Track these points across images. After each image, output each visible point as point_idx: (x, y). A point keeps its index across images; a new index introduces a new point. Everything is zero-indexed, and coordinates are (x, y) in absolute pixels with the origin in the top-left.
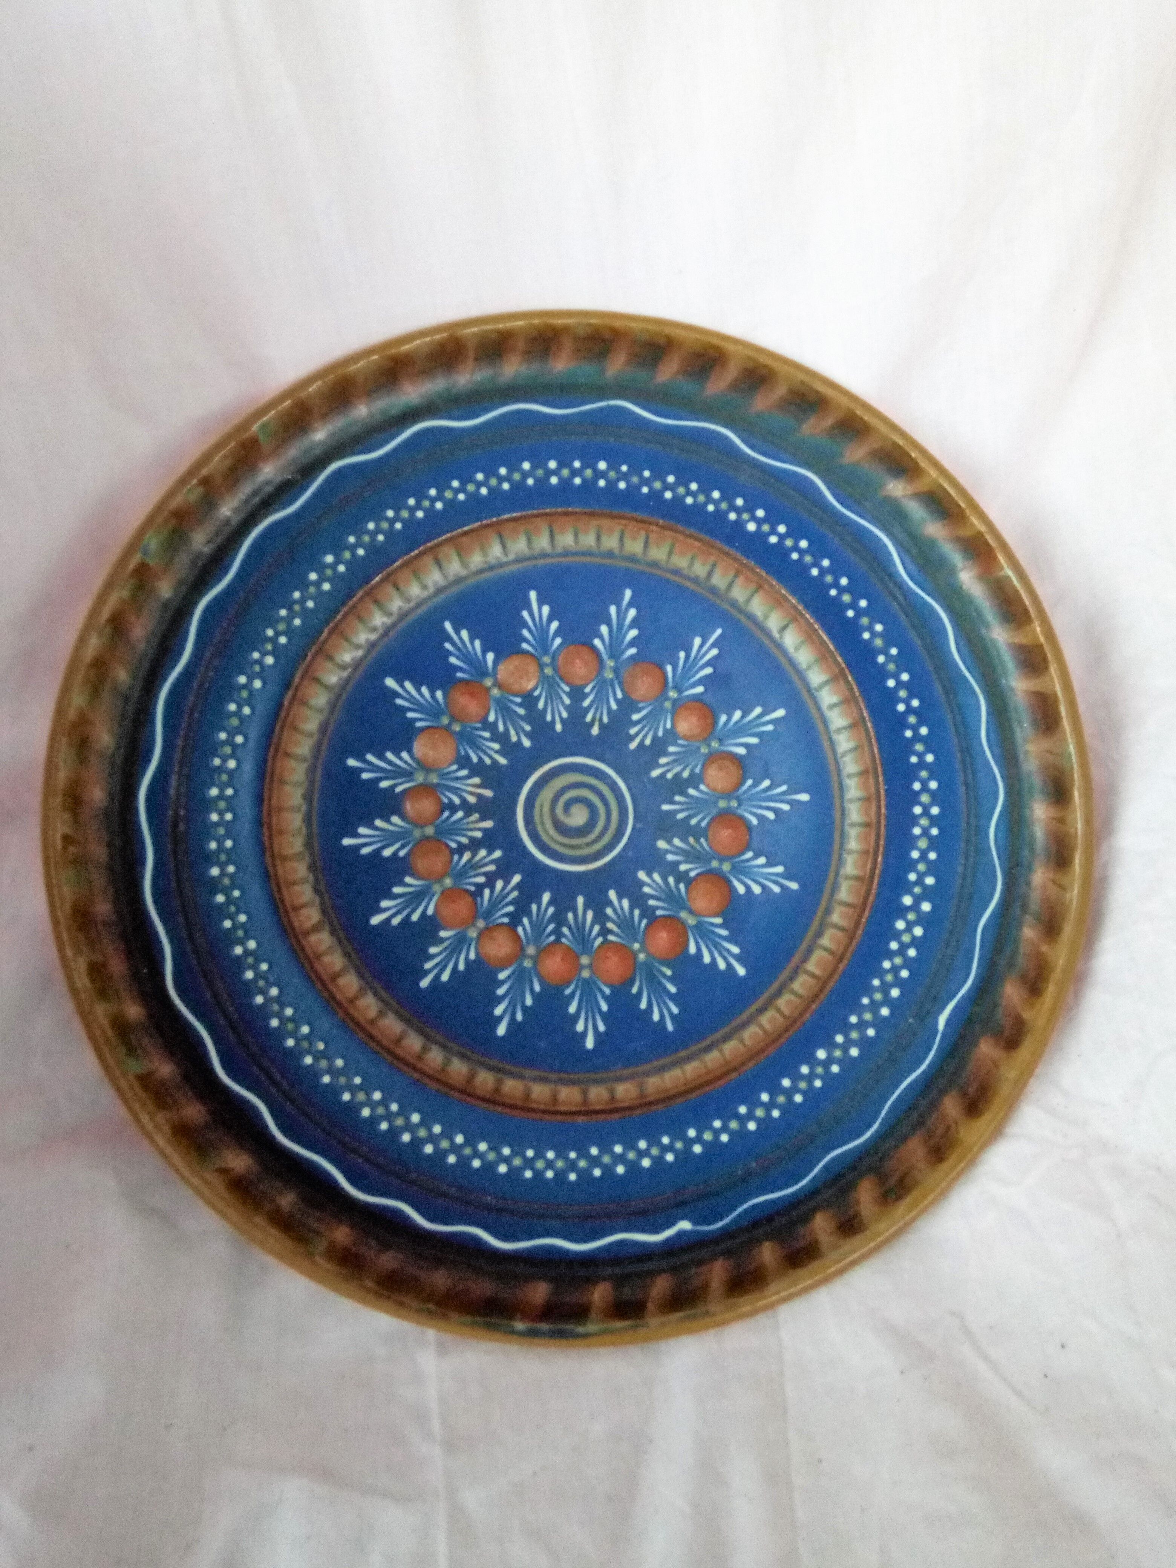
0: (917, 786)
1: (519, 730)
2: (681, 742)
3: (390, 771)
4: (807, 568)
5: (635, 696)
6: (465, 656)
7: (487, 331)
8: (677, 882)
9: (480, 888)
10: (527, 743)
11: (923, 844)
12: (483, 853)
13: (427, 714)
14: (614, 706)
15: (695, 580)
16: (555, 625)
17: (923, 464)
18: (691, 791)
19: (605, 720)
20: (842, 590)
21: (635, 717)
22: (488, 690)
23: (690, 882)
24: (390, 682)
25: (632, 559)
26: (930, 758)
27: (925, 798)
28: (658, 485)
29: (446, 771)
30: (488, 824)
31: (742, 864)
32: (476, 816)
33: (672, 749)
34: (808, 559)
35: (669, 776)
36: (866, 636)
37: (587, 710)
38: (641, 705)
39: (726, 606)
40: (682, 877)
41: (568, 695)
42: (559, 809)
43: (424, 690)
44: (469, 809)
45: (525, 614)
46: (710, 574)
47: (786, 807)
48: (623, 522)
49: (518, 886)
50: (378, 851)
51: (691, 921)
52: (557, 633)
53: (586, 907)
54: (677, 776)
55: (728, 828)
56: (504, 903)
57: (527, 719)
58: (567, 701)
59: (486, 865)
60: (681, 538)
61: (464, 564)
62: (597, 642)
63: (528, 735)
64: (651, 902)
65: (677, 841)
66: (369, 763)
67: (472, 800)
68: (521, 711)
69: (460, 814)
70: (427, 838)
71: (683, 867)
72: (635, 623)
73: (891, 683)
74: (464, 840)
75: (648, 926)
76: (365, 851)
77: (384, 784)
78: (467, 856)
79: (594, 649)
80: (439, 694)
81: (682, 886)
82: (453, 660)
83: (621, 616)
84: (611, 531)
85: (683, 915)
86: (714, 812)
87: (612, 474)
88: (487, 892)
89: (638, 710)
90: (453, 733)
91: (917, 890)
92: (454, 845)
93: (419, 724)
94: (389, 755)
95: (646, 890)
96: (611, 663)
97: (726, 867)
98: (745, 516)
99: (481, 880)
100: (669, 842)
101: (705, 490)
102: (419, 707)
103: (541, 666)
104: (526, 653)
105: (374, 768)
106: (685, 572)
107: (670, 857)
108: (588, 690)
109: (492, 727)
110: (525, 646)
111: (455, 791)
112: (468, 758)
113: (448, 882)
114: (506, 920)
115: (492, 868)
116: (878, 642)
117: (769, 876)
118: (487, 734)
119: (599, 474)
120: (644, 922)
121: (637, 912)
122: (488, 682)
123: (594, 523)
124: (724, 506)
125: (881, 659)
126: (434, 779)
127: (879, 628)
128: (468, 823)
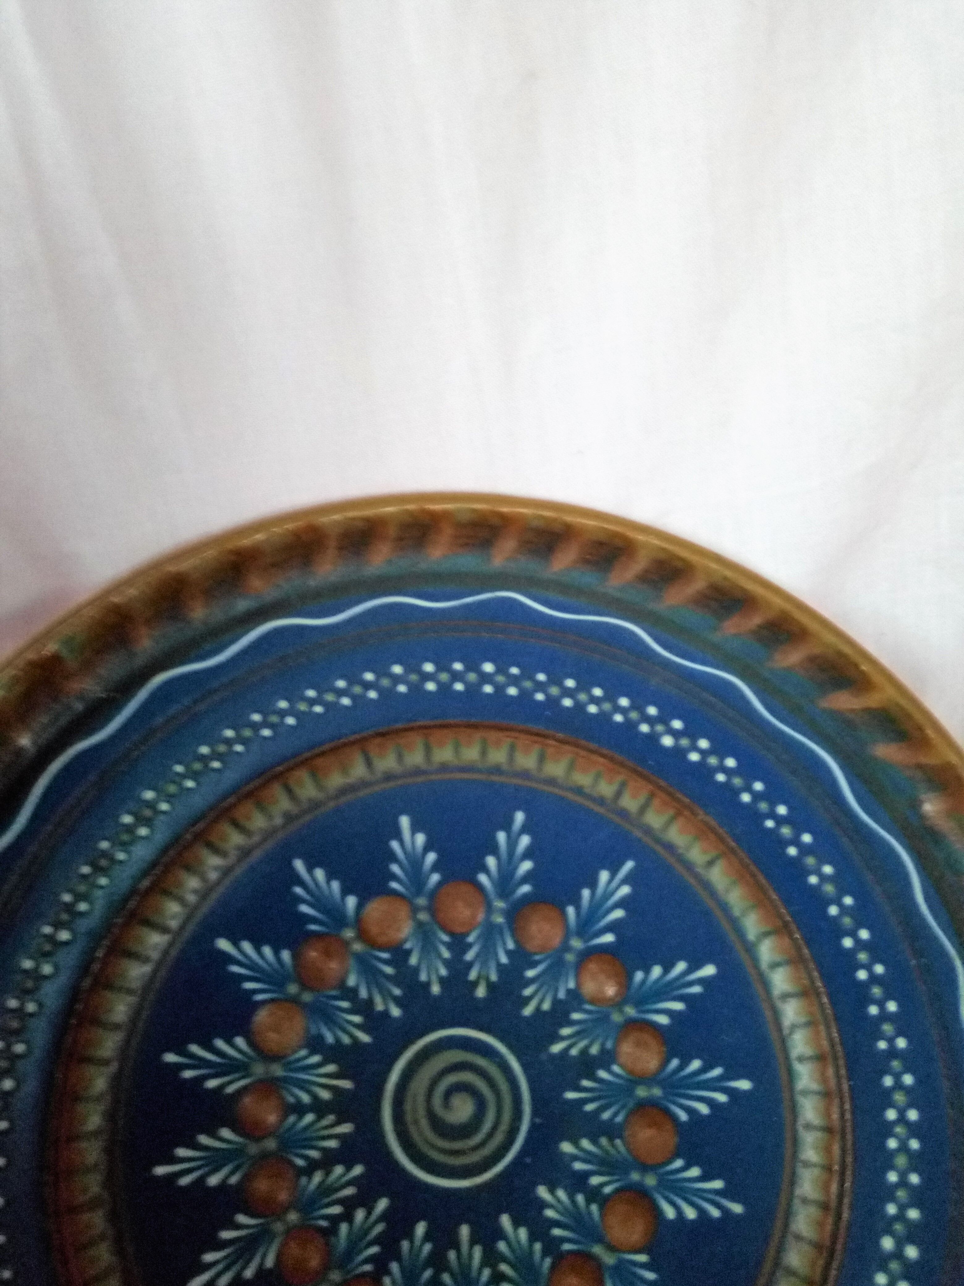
0: (888, 1081)
1: (386, 995)
2: (588, 1007)
3: (220, 1064)
4: (736, 793)
5: (530, 947)
6: (318, 902)
7: (353, 519)
8: (589, 1201)
9: (335, 1220)
10: (396, 1012)
11: (901, 1161)
12: (339, 1170)
13: (269, 983)
14: (504, 959)
15: (601, 801)
16: (431, 857)
17: (876, 678)
18: (603, 1074)
19: (494, 977)
20: (780, 820)
21: (530, 973)
22: (346, 944)
23: (604, 1202)
24: (223, 944)
25: (525, 774)
26: (901, 1043)
27: (899, 1098)
28: (554, 691)
29: (292, 1058)
30: (346, 1128)
31: (672, 1177)
32: (331, 1118)
33: (576, 1016)
34: (737, 781)
35: (574, 1052)
36: (813, 880)
37: (470, 965)
38: (537, 957)
39: (638, 833)
40: (594, 1195)
41: (449, 946)
42: (437, 1101)
43: (267, 951)
44: (319, 1108)
45: (395, 845)
46: (618, 794)
47: (722, 1098)
48: (513, 734)
49: (383, 1217)
50: (201, 1181)
51: (609, 1259)
52: (436, 867)
53: (473, 1242)
54: (584, 1052)
55: (650, 1126)
56: (365, 1242)
57: (396, 980)
58: (446, 954)
59: (344, 1187)
60: (583, 753)
61: (320, 787)
62: (483, 878)
63: (398, 1001)
64: (557, 1232)
65: (585, 1143)
66: (192, 1056)
67: (325, 1095)
68: (389, 970)
69: (309, 1118)
70: (265, 1156)
71: (595, 1180)
72: (528, 854)
73: (848, 943)
74: (314, 1154)
75: (553, 1267)
76: (185, 1181)
77: (212, 1084)
78: (317, 1178)
79: (479, 887)
80: (286, 955)
81: (594, 1208)
82: (304, 909)
83: (512, 843)
84: (498, 744)
85: (597, 1250)
86: (631, 1104)
87: (500, 679)
88: (344, 1228)
89: (533, 965)
90: (304, 1006)
91: (898, 1227)
92: (300, 1162)
93: (260, 997)
94: (220, 1044)
95: (550, 1213)
96: (500, 904)
97: (650, 1181)
98: (660, 728)
99: (336, 1210)
100: (576, 1144)
101: (611, 696)
102: (259, 974)
103: (415, 910)
104: (395, 893)
105: (201, 1063)
106: (587, 790)
107: (578, 1166)
108: (471, 939)
109: (350, 994)
110: (394, 885)
111: (303, 1085)
112: (320, 1038)
113: (293, 1217)
114: (368, 1268)
115: (349, 1191)
116: (829, 889)
117: (705, 1195)
118: (345, 1004)
119: (486, 678)
120: (548, 1262)
121: (538, 1246)
122: (349, 934)
123: (478, 735)
124: (634, 715)
125: (833, 910)
126: (278, 1070)
127: (828, 869)
128: (318, 1130)
